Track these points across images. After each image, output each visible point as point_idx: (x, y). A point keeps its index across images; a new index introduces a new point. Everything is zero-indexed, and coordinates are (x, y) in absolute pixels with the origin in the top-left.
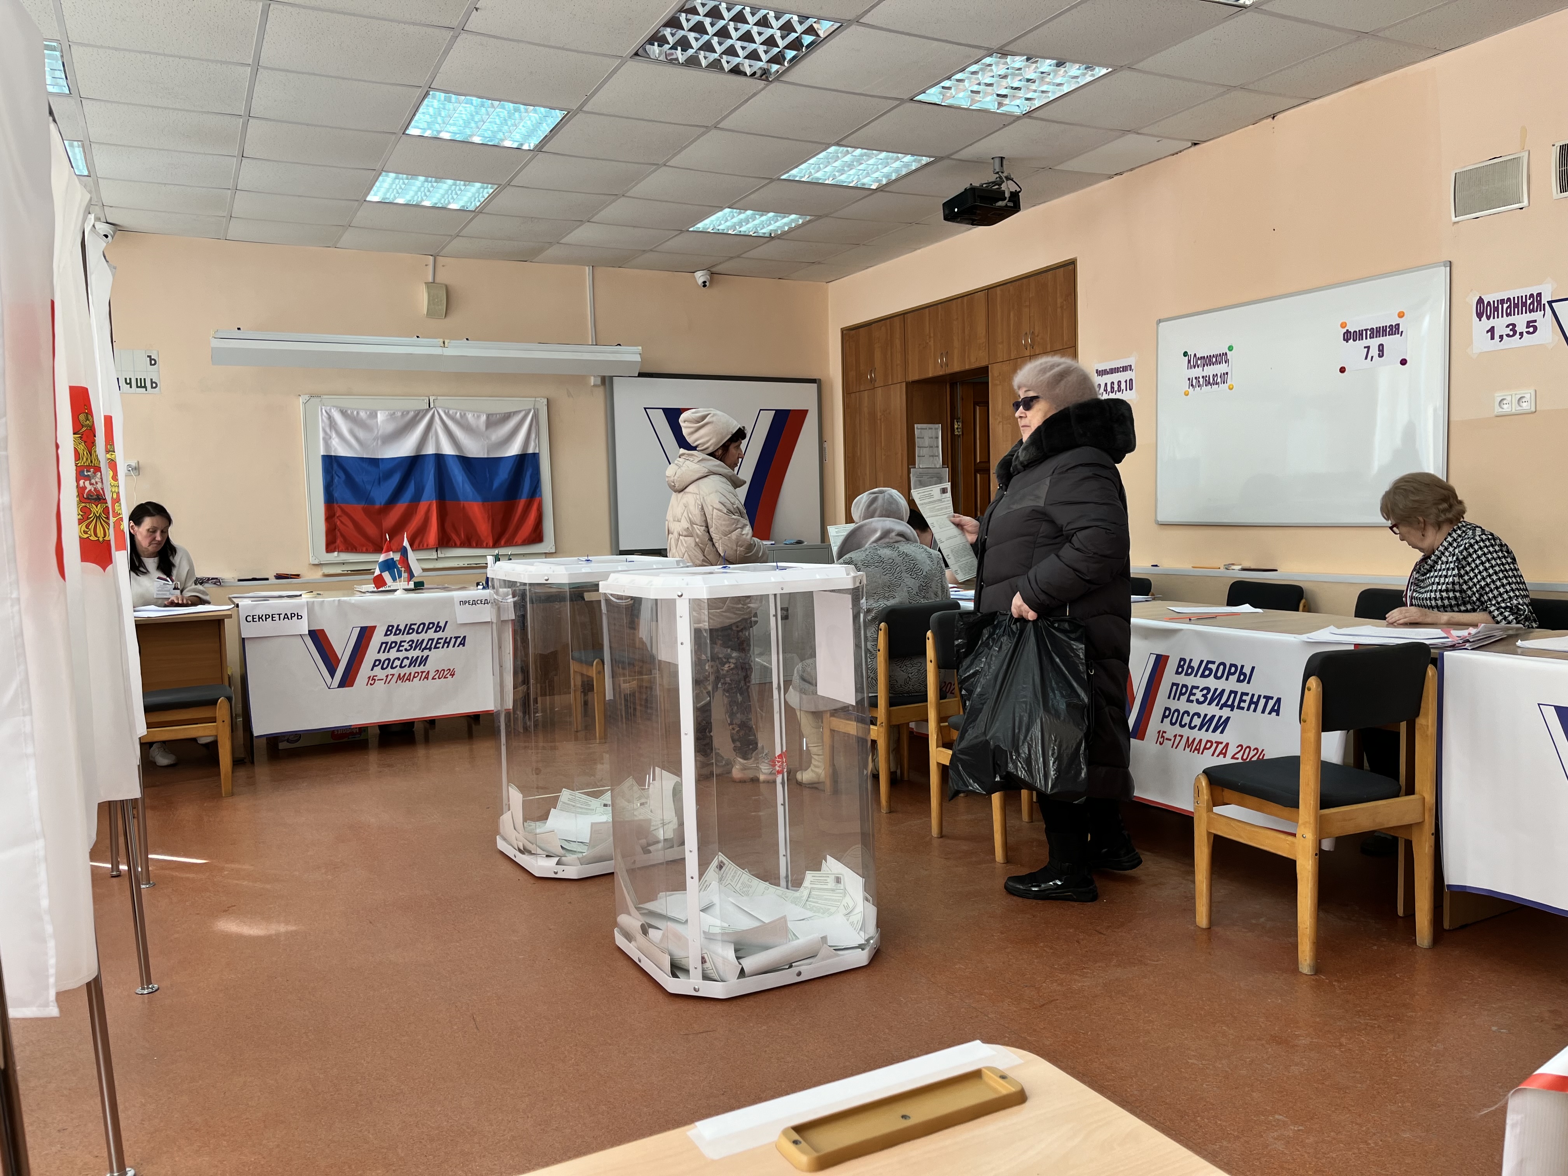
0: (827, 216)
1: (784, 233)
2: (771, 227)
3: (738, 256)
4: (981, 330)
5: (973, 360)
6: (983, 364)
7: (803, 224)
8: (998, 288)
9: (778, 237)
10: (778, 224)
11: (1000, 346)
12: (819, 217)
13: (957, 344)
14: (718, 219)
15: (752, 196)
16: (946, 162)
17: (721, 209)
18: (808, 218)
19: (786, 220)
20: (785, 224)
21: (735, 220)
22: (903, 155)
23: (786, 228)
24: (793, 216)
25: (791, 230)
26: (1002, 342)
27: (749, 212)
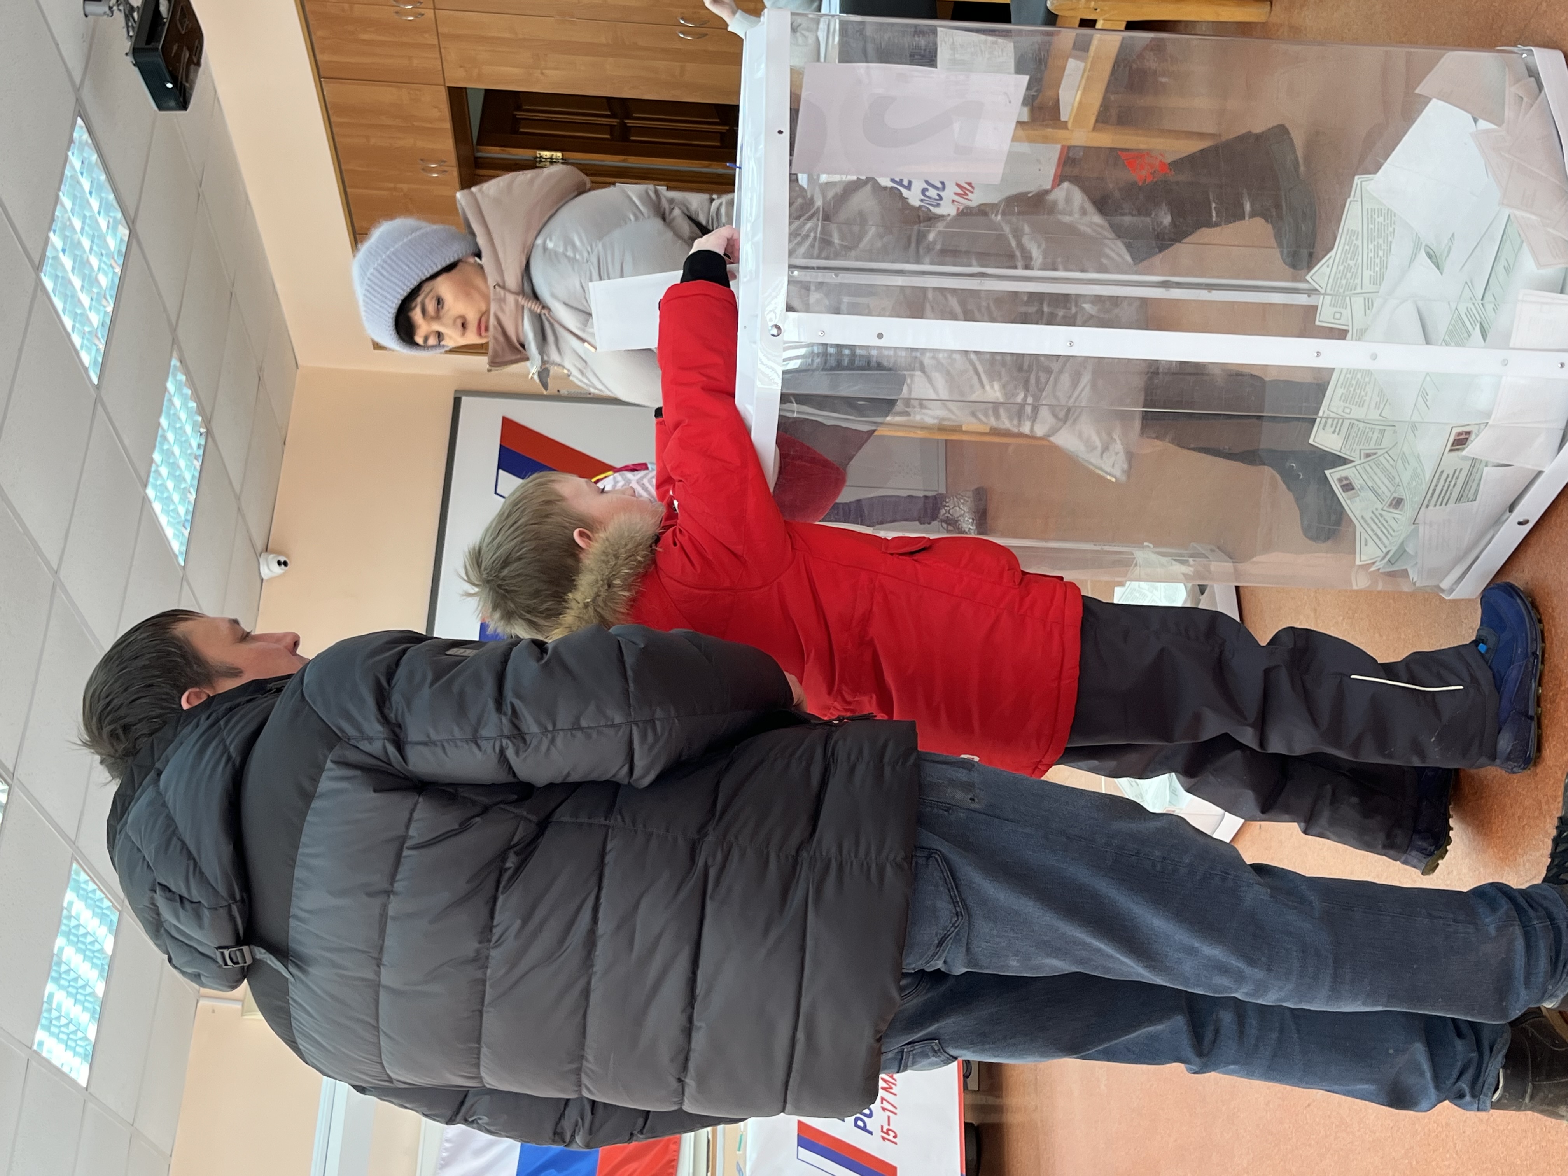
0: (174, 330)
1: (201, 410)
2: (189, 429)
3: (238, 498)
4: (387, 95)
5: (435, 114)
6: (444, 96)
7: (187, 373)
8: (319, 57)
9: (207, 422)
10: (183, 416)
11: (415, 62)
12: (175, 341)
13: (407, 141)
14: (166, 512)
15: (127, 442)
16: (87, 94)
17: (145, 500)
18: (175, 362)
19: (177, 402)
20: (184, 404)
21: (170, 485)
22: (68, 167)
23: (193, 405)
24: (171, 386)
25: (196, 397)
26: (410, 58)
27: (157, 456)
